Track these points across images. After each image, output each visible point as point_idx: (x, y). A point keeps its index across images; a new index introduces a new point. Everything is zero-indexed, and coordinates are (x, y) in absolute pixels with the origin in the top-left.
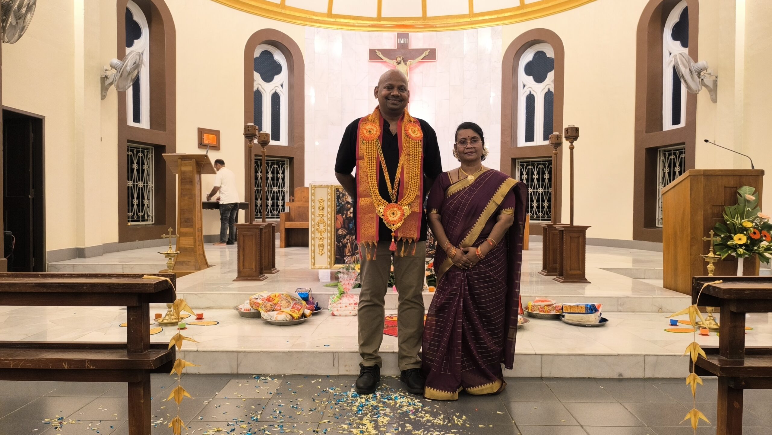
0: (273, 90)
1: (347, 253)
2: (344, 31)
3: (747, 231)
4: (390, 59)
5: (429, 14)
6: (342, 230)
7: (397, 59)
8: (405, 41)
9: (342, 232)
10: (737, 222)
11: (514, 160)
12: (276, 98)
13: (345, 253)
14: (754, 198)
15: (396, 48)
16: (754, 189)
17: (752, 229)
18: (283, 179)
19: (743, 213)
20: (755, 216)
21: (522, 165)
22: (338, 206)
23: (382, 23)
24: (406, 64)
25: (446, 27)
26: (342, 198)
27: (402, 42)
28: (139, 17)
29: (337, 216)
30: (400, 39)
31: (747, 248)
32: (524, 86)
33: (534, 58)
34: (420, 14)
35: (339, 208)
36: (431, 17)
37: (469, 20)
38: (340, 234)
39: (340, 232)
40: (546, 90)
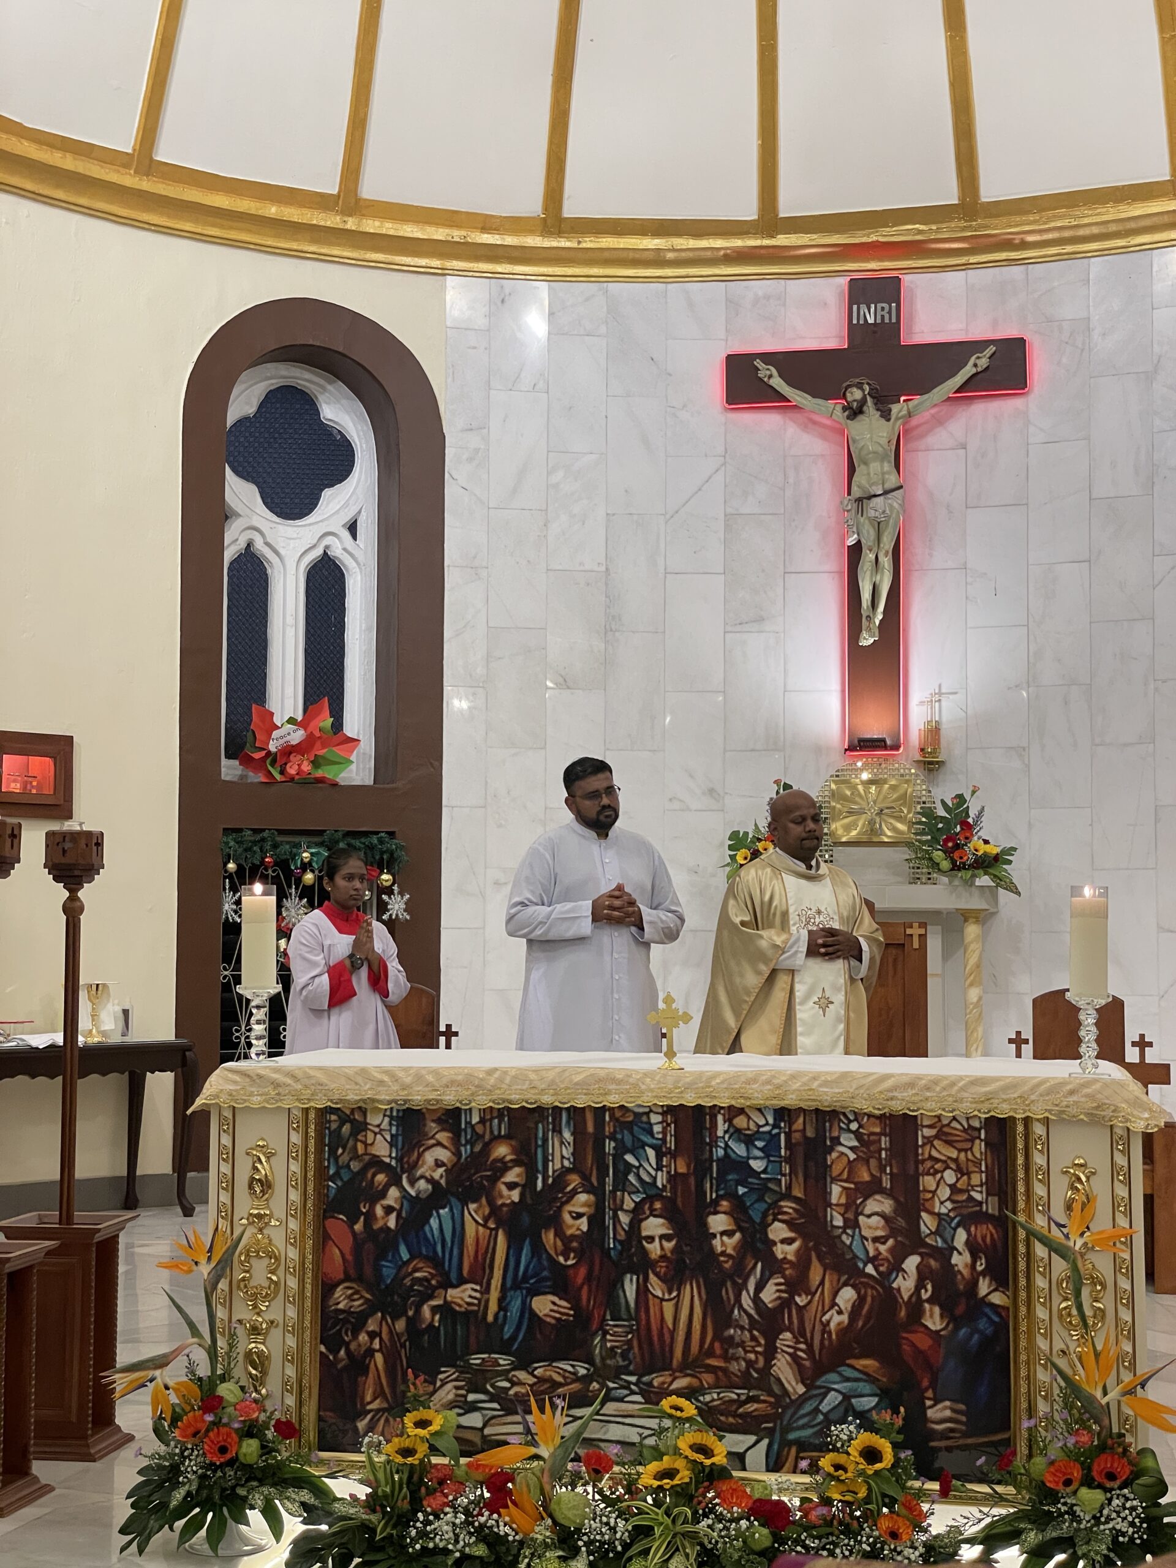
0: (313, 547)
1: (368, 1398)
2: (613, 287)
4: (816, 395)
5: (990, 191)
6: (350, 1292)
7: (848, 395)
8: (885, 313)
9: (350, 1298)
12: (325, 581)
13: (363, 1398)
15: (843, 345)
22: (332, 1179)
23: (782, 240)
24: (886, 415)
26: (351, 1143)
27: (871, 320)
29: (329, 1223)
30: (864, 307)
34: (950, 195)
35: (339, 1189)
36: (997, 204)
37: (1167, 206)
38: (341, 1306)
39: (341, 1298)
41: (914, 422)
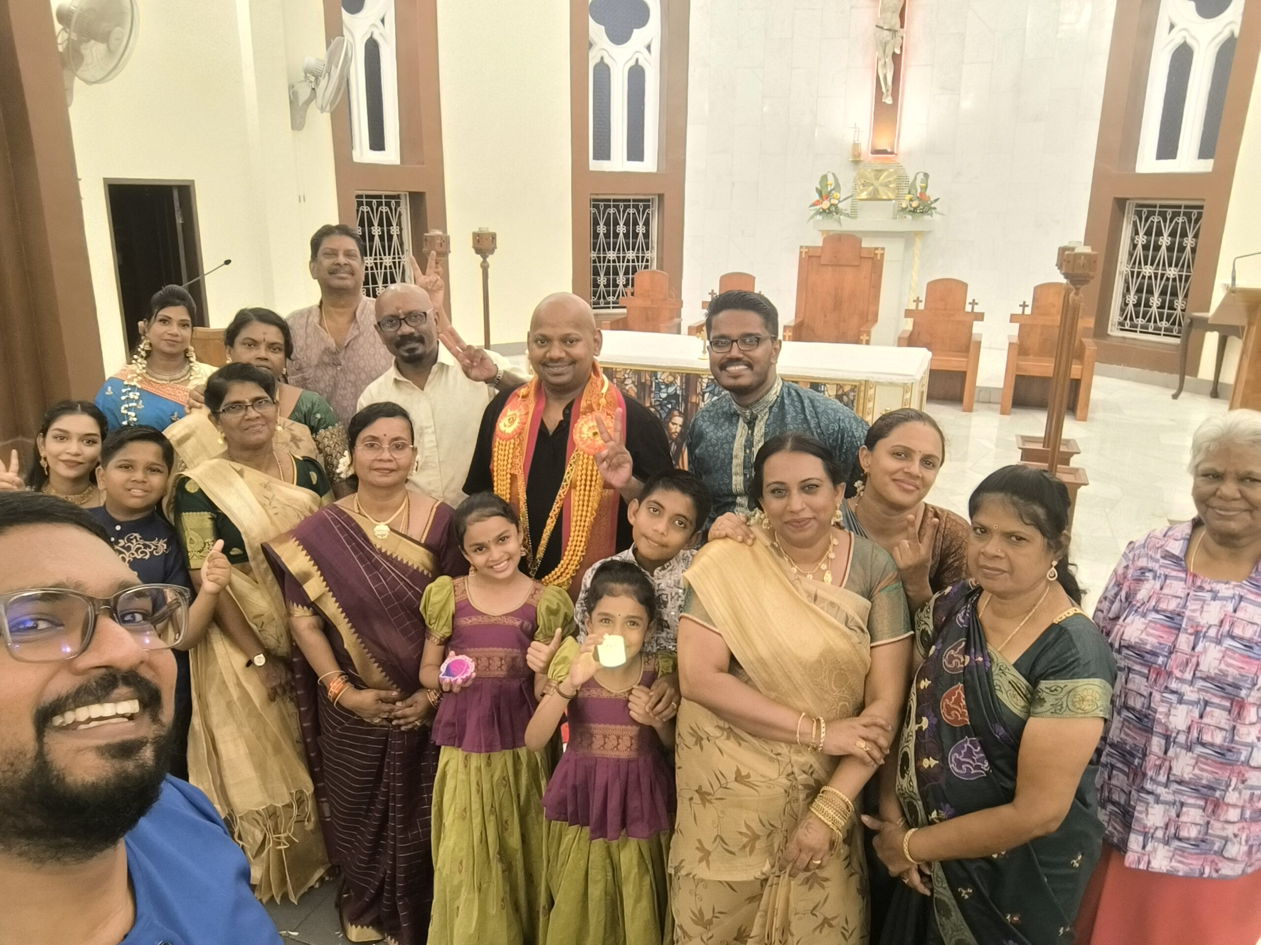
0: (631, 59)
11: (1121, 203)
12: (636, 75)
18: (646, 235)
21: (1139, 214)
32: (1172, 26)
40: (1225, 36)
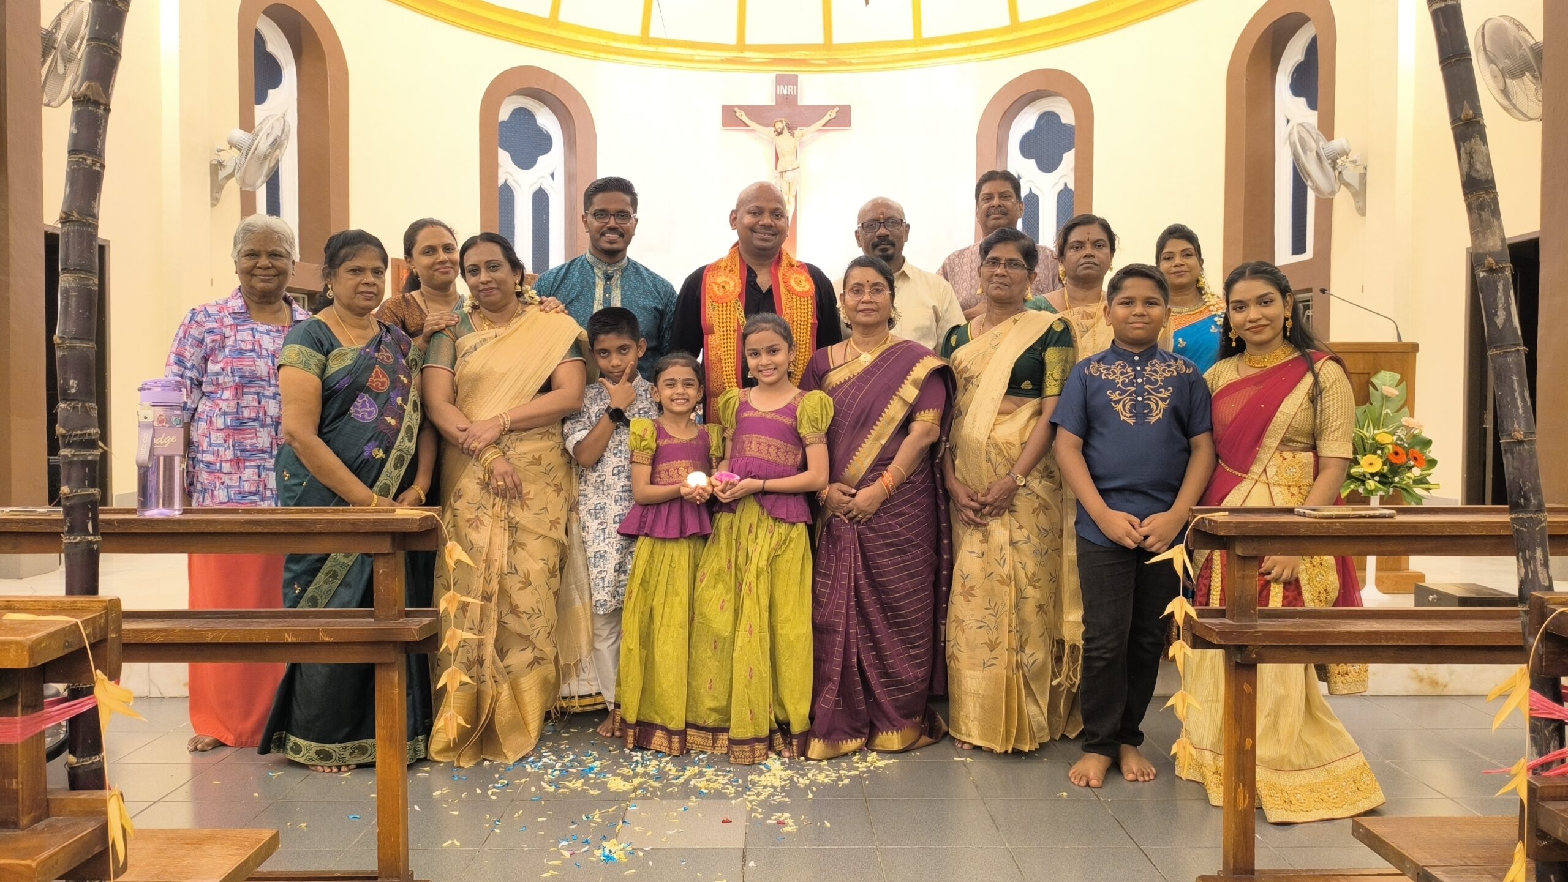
0: (535, 183)
3: (1382, 449)
4: (761, 125)
5: (836, 40)
7: (776, 126)
8: (792, 90)
10: (1367, 434)
12: (541, 200)
14: (1397, 392)
15: (774, 104)
16: (1398, 376)
17: (1390, 446)
19: (1379, 419)
20: (1396, 424)
23: (747, 54)
24: (793, 135)
25: (871, 64)
27: (785, 93)
28: (279, 47)
30: (782, 87)
31: (1385, 480)
33: (1037, 124)
34: (820, 39)
36: (840, 45)
37: (912, 50)
40: (1062, 187)
41: (804, 139)
